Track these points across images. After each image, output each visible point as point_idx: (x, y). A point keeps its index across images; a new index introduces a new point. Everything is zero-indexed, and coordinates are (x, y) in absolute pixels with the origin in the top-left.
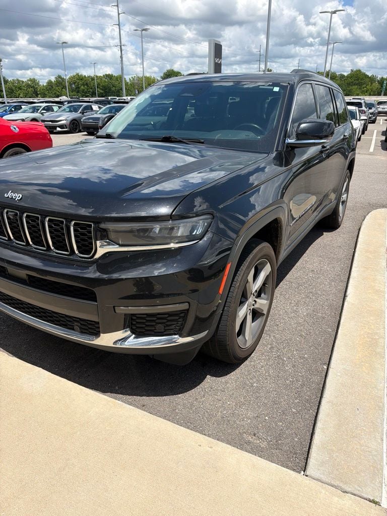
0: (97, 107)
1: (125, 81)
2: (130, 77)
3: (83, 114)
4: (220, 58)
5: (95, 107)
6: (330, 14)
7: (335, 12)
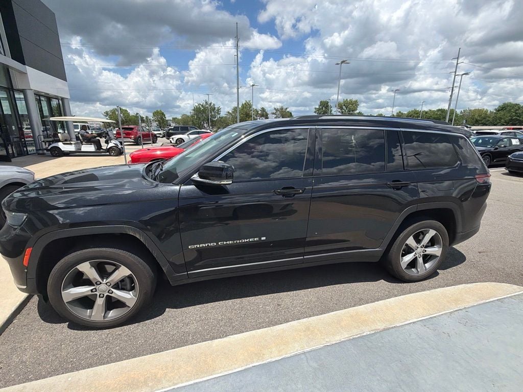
1: (456, 113)
2: (462, 110)
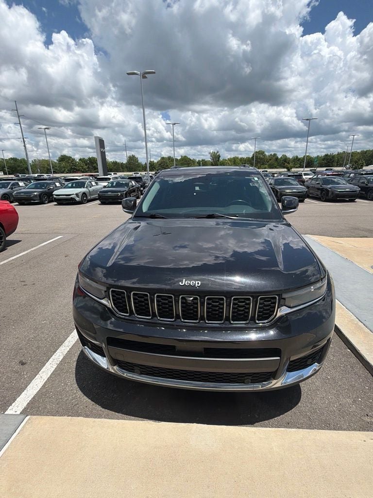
0: (23, 183)
2: (33, 159)
3: (12, 189)
4: (104, 148)
5: (21, 184)
6: (171, 125)
7: (175, 124)
